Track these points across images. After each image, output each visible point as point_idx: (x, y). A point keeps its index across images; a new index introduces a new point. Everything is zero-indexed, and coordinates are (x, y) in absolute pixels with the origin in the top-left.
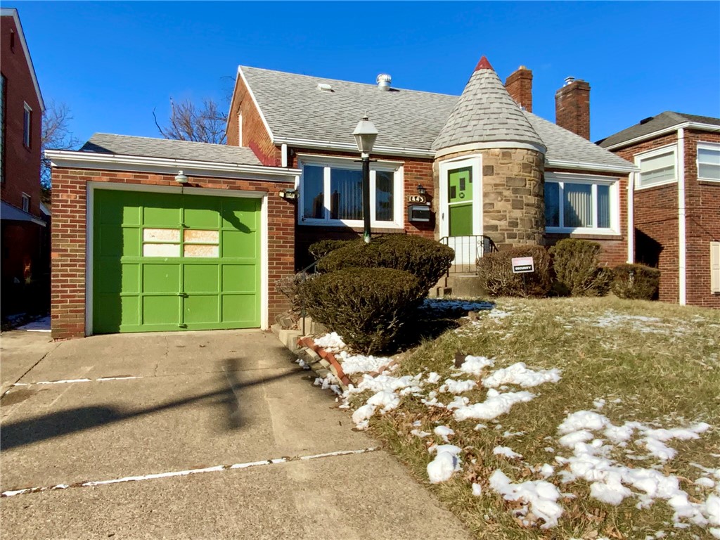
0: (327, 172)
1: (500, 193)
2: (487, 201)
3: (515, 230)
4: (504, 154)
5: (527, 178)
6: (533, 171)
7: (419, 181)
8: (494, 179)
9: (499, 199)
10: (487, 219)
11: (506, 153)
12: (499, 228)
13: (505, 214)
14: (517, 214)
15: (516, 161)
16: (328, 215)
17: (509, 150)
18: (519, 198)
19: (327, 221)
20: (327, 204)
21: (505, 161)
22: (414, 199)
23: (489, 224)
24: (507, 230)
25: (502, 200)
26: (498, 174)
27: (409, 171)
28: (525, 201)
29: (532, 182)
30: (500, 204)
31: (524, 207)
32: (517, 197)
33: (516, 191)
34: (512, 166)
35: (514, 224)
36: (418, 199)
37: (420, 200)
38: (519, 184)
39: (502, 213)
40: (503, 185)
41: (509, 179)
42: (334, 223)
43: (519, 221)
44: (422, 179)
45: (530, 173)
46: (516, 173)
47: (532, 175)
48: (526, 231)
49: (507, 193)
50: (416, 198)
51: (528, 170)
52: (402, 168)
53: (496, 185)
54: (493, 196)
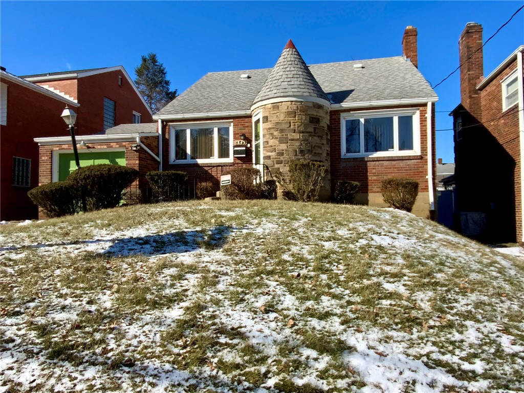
0: (188, 132)
1: (272, 134)
2: (265, 140)
3: (282, 158)
4: (274, 107)
5: (292, 121)
6: (297, 116)
7: (243, 131)
8: (268, 125)
9: (271, 138)
10: (265, 152)
11: (276, 106)
12: (271, 157)
13: (274, 147)
14: (283, 147)
15: (282, 111)
16: (189, 157)
17: (278, 104)
18: (284, 136)
19: (189, 161)
20: (189, 151)
21: (275, 112)
22: (239, 143)
23: (266, 155)
24: (276, 158)
25: (273, 138)
26: (271, 121)
27: (236, 125)
28: (290, 137)
29: (296, 124)
30: (272, 141)
31: (289, 142)
32: (283, 135)
33: (282, 131)
34: (280, 115)
35: (281, 154)
36: (241, 143)
37: (243, 143)
38: (285, 126)
39: (273, 147)
40: (273, 128)
41: (278, 123)
42: (192, 161)
43: (284, 151)
44: (244, 129)
45: (295, 117)
46: (282, 119)
47: (297, 118)
48: (290, 158)
49: (276, 133)
50: (240, 142)
51: (293, 115)
52: (232, 124)
53: (270, 129)
54: (268, 136)
